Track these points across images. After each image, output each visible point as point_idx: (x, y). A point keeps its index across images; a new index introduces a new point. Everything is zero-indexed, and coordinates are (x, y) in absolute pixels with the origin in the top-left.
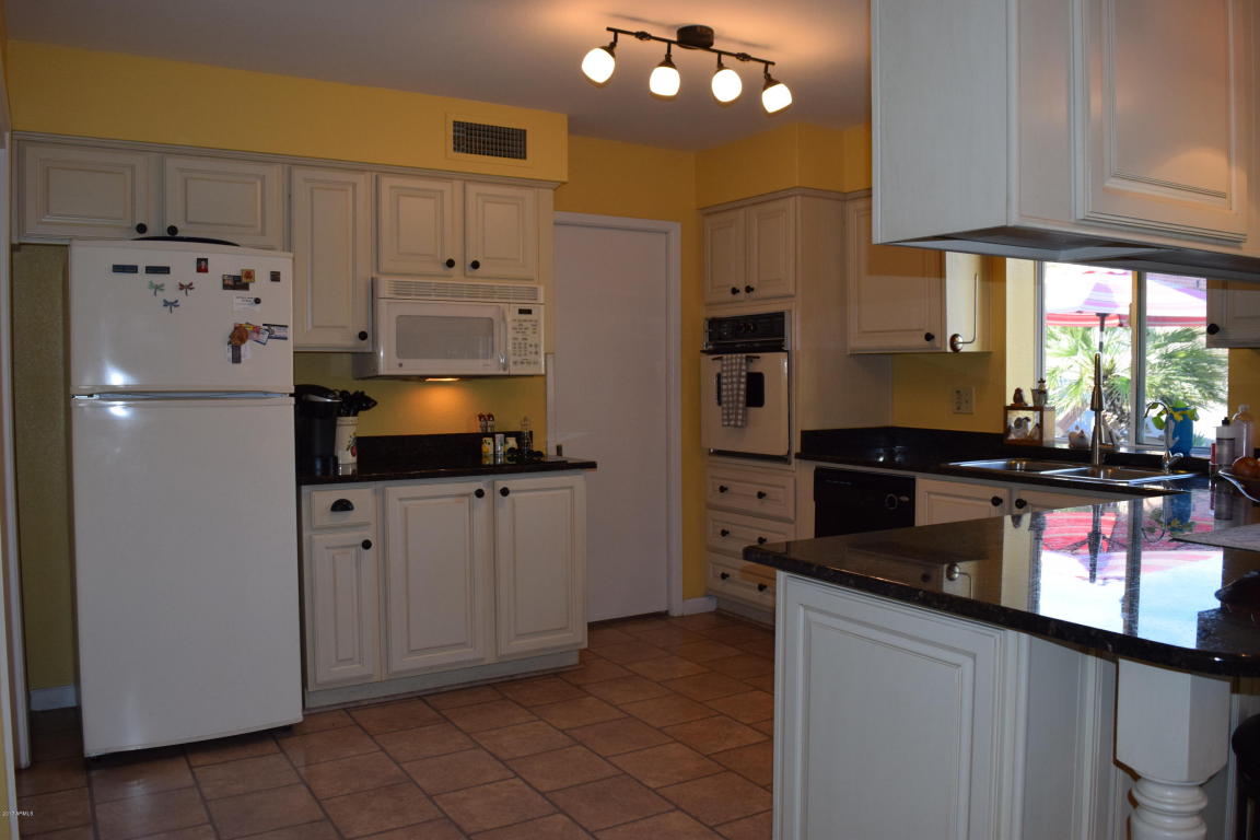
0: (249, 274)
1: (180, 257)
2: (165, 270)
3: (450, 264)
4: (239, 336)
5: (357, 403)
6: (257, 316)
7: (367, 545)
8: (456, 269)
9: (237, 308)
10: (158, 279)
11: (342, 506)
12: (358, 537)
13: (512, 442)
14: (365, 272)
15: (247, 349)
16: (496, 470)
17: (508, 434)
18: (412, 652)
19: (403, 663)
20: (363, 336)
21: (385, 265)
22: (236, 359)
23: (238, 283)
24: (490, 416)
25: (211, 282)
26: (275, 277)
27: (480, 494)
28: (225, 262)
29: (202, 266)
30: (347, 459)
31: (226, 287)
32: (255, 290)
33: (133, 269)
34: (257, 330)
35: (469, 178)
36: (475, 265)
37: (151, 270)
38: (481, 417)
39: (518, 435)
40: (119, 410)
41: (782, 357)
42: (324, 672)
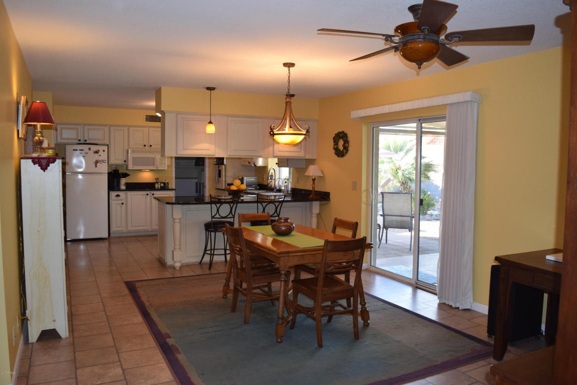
0: (99, 151)
1: (86, 147)
2: (83, 150)
3: (145, 146)
4: (97, 162)
5: (125, 175)
6: (100, 158)
7: (123, 204)
8: (146, 147)
9: (96, 157)
10: (81, 152)
11: (118, 196)
12: (121, 202)
13: (162, 185)
14: (126, 147)
15: (98, 165)
16: (158, 190)
17: (161, 183)
18: (132, 226)
19: (130, 228)
20: (125, 161)
21: (130, 146)
22: (96, 166)
23: (97, 152)
24: (158, 179)
25: (91, 152)
26: (104, 151)
27: (147, 194)
28: (94, 148)
29: (90, 149)
30: (123, 187)
31: (94, 153)
32: (100, 154)
33: (77, 150)
34: (100, 161)
35: (150, 127)
36: (151, 146)
37: (80, 150)
38: (156, 179)
39: (164, 183)
40: (80, 177)
41: (224, 166)
42: (113, 229)
